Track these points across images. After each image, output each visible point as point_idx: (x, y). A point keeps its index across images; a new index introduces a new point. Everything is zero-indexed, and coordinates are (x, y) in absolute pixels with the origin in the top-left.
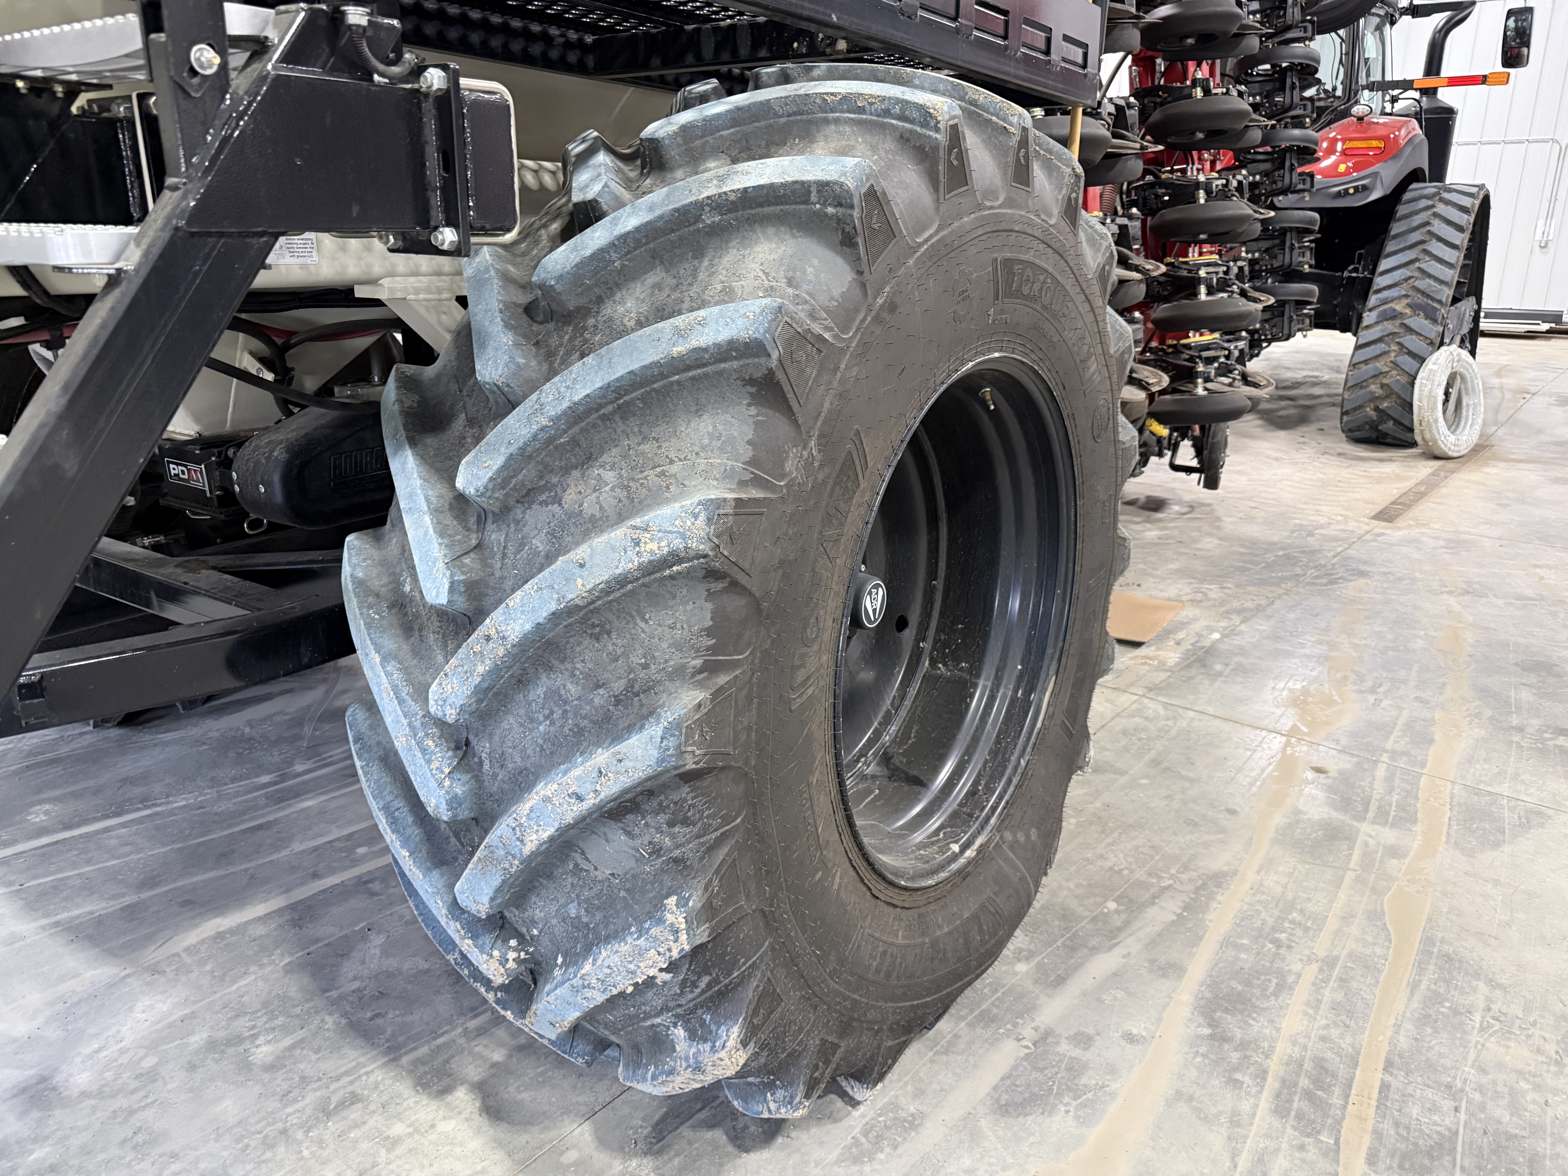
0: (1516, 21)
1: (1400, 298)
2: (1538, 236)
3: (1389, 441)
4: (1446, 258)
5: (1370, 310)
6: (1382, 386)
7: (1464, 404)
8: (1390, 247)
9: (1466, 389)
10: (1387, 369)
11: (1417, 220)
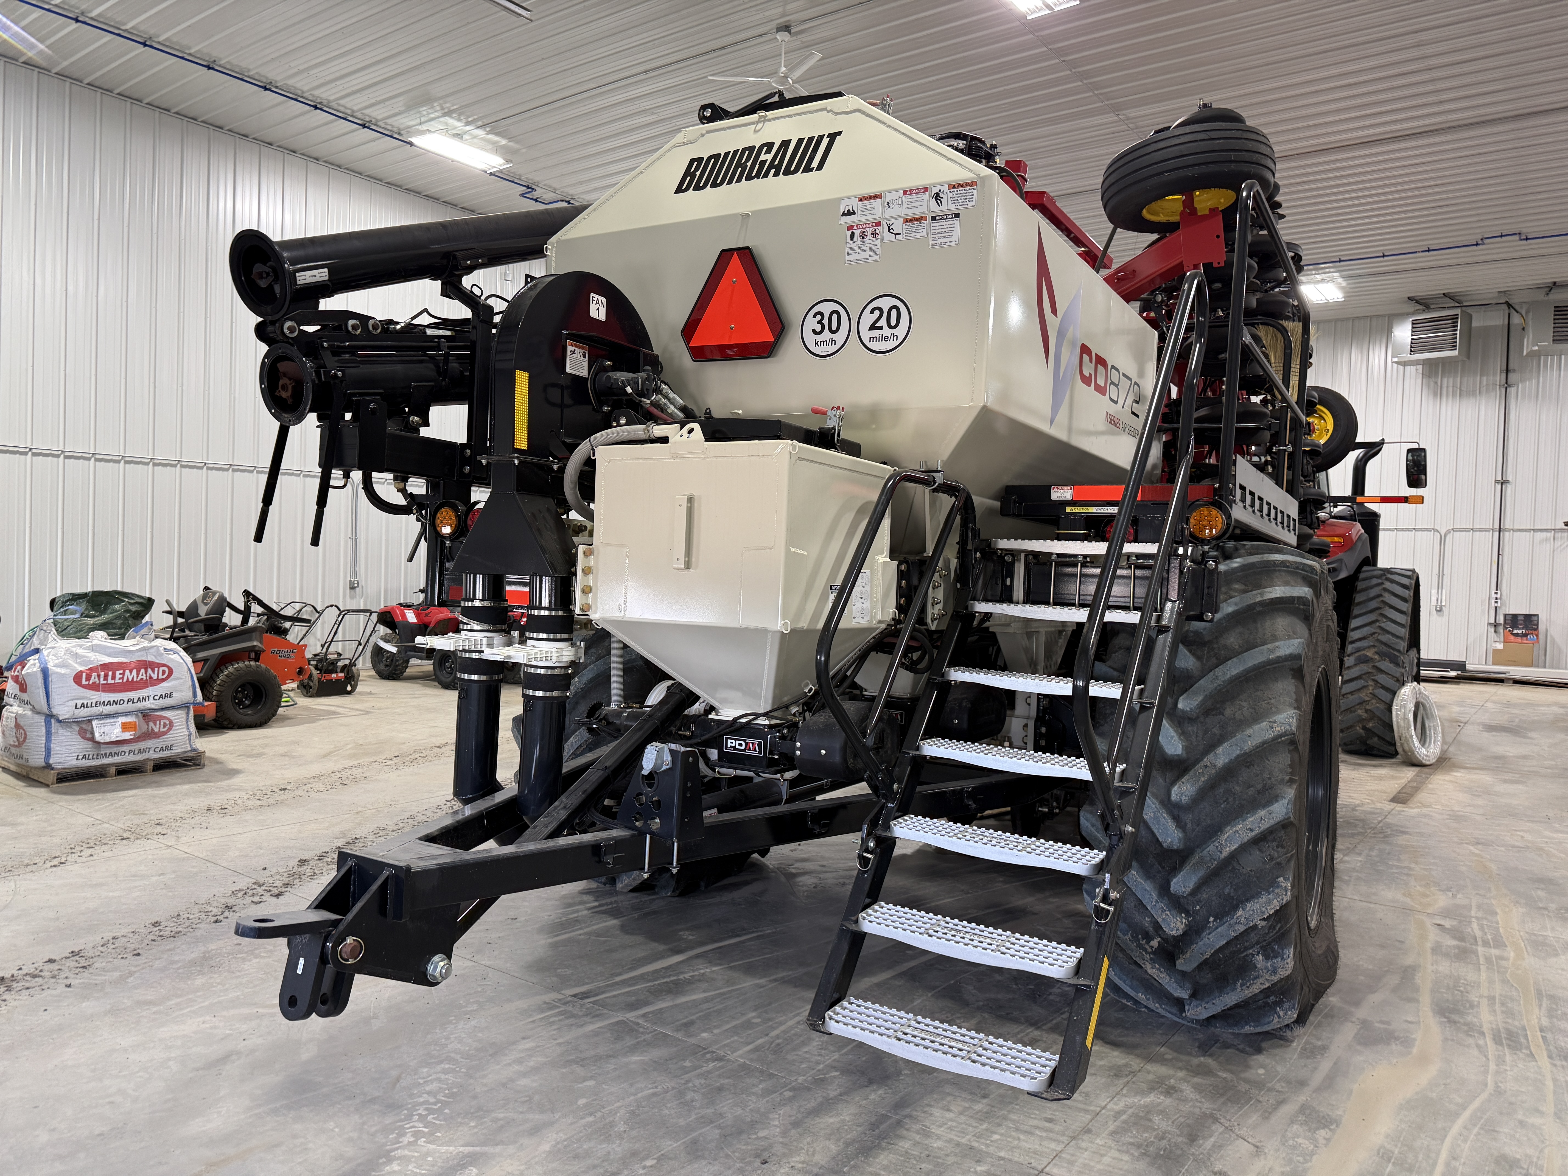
0: (1412, 456)
1: (1369, 647)
2: (1434, 603)
3: (1375, 752)
4: (1398, 620)
5: (1349, 656)
6: (1366, 711)
7: (1427, 725)
8: (1356, 611)
9: (1427, 715)
10: (1368, 699)
11: (1373, 592)
